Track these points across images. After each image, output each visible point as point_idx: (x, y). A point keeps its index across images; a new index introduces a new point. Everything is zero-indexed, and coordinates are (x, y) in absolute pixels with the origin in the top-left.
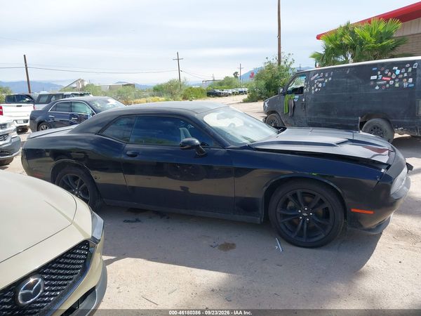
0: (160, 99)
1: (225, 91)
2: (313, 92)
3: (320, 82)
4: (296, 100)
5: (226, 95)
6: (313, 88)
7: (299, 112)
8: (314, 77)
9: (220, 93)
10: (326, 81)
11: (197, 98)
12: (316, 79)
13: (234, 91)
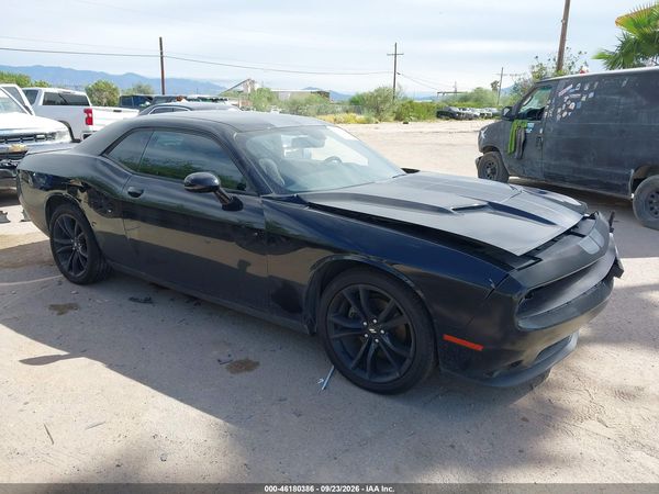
0: (358, 117)
1: (469, 111)
2: (559, 117)
3: (573, 100)
4: (528, 131)
5: (469, 117)
6: (559, 111)
7: (532, 152)
8: (565, 91)
9: (459, 114)
10: (584, 99)
11: (419, 119)
12: (566, 94)
13: (485, 111)
